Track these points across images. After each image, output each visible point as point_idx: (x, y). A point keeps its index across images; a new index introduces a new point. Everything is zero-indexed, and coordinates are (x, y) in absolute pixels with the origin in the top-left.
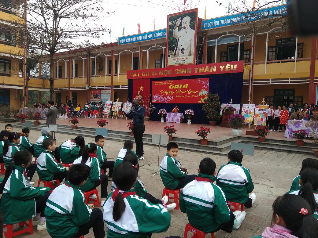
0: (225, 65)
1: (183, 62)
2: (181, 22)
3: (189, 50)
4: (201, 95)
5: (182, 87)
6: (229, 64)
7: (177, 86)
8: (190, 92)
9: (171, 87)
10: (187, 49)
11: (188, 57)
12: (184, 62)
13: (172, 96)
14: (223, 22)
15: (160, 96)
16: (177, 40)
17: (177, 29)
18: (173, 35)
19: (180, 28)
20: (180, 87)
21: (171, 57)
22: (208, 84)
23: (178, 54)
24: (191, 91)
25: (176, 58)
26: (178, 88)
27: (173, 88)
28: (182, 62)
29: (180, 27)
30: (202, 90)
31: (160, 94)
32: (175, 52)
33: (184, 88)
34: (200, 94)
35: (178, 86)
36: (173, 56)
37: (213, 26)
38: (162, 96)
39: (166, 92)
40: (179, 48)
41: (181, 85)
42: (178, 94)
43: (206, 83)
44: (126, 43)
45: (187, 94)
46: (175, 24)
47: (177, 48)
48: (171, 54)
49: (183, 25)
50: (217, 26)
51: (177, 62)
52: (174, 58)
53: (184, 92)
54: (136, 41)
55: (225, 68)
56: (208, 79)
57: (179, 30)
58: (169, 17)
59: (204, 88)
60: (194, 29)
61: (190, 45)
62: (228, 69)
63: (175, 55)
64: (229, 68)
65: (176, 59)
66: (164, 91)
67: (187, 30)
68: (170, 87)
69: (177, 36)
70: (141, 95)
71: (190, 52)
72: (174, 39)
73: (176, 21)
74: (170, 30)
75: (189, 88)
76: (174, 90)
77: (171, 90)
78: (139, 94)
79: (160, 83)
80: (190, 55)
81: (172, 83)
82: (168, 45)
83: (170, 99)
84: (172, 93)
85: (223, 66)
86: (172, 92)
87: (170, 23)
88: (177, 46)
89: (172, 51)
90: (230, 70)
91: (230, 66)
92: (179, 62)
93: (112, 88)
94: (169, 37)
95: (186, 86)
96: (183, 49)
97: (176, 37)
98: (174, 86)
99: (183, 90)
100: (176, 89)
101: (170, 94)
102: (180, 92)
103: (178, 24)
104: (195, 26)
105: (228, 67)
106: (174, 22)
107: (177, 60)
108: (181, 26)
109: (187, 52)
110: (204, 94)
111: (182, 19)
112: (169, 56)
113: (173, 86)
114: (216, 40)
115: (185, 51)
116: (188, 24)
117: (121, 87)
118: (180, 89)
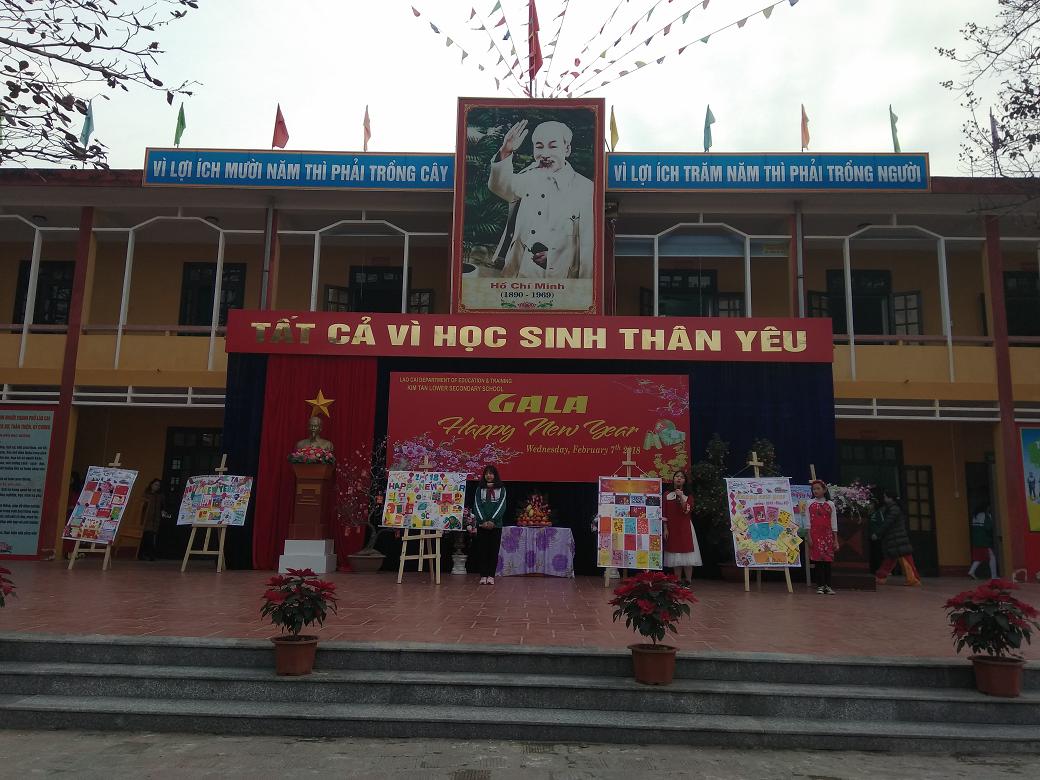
0: (759, 328)
1: (543, 300)
2: (529, 138)
3: (569, 252)
4: (653, 448)
5: (560, 405)
6: (773, 328)
7: (531, 403)
8: (600, 429)
9: (502, 406)
10: (560, 251)
11: (567, 282)
12: (548, 300)
13: (504, 446)
14: (693, 172)
15: (436, 446)
16: (511, 207)
17: (507, 163)
18: (489, 183)
19: (523, 161)
20: (550, 407)
21: (481, 275)
22: (686, 402)
23: (516, 265)
24: (607, 429)
25: (509, 281)
26: (535, 409)
27: (509, 408)
28: (536, 301)
29: (522, 156)
30: (659, 426)
31: (438, 435)
32: (503, 253)
33: (567, 409)
34: (651, 440)
35: (536, 400)
36: (492, 270)
37: (654, 182)
38: (446, 447)
39: (471, 428)
40: (519, 239)
41: (552, 400)
42: (538, 439)
43: (675, 394)
44: (194, 178)
45: (583, 437)
46: (499, 141)
47: (509, 239)
48: (479, 263)
49: (536, 152)
50: (669, 184)
51: (510, 300)
52: (495, 281)
53: (568, 431)
54: (256, 181)
55: (757, 342)
56: (682, 380)
57: (517, 170)
58: (467, 107)
59: (668, 416)
60: (589, 175)
61: (576, 237)
62: (773, 345)
63: (499, 265)
64: (777, 341)
65: (508, 285)
66: (463, 423)
67: (557, 176)
68: (494, 406)
69: (509, 188)
70: (325, 434)
71: (576, 261)
72: (494, 198)
73: (505, 131)
74: (476, 161)
75: (592, 412)
76: (515, 419)
77: (500, 418)
78: (318, 433)
79: (440, 383)
80: (577, 277)
81: (507, 389)
82: (465, 223)
83: (493, 459)
84: (507, 431)
85: (752, 334)
86: (503, 429)
87: (474, 133)
88: (512, 229)
89: (484, 249)
90: (780, 350)
91: (778, 333)
92: (519, 300)
93: (66, 397)
94: (469, 190)
95: (579, 404)
96: (539, 248)
97: (502, 194)
98: (517, 401)
99: (560, 419)
100: (528, 414)
101: (495, 438)
102: (549, 428)
103: (516, 144)
104: (594, 164)
105: (772, 337)
106: (491, 131)
107: (509, 290)
108: (530, 152)
109: (559, 264)
110: (669, 441)
111: (531, 128)
112: (469, 269)
113: (508, 400)
114: (656, 237)
115: (549, 255)
116: (562, 152)
117: (130, 394)
118: (551, 417)
